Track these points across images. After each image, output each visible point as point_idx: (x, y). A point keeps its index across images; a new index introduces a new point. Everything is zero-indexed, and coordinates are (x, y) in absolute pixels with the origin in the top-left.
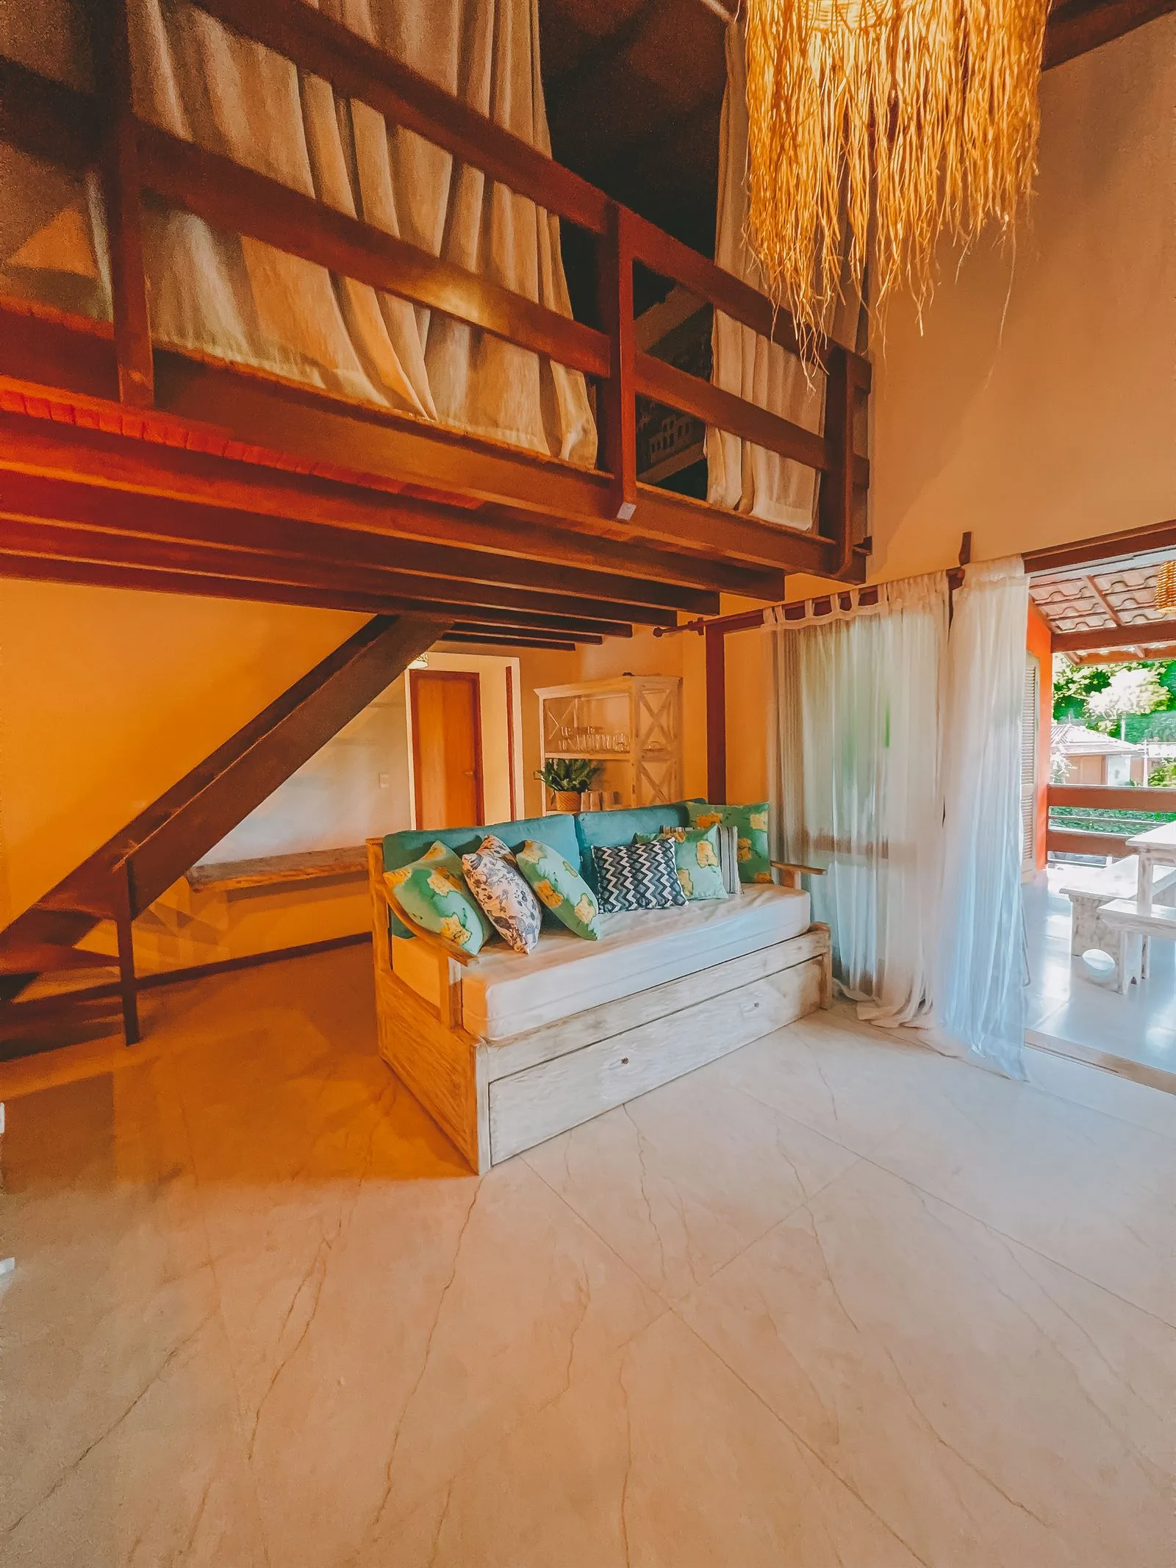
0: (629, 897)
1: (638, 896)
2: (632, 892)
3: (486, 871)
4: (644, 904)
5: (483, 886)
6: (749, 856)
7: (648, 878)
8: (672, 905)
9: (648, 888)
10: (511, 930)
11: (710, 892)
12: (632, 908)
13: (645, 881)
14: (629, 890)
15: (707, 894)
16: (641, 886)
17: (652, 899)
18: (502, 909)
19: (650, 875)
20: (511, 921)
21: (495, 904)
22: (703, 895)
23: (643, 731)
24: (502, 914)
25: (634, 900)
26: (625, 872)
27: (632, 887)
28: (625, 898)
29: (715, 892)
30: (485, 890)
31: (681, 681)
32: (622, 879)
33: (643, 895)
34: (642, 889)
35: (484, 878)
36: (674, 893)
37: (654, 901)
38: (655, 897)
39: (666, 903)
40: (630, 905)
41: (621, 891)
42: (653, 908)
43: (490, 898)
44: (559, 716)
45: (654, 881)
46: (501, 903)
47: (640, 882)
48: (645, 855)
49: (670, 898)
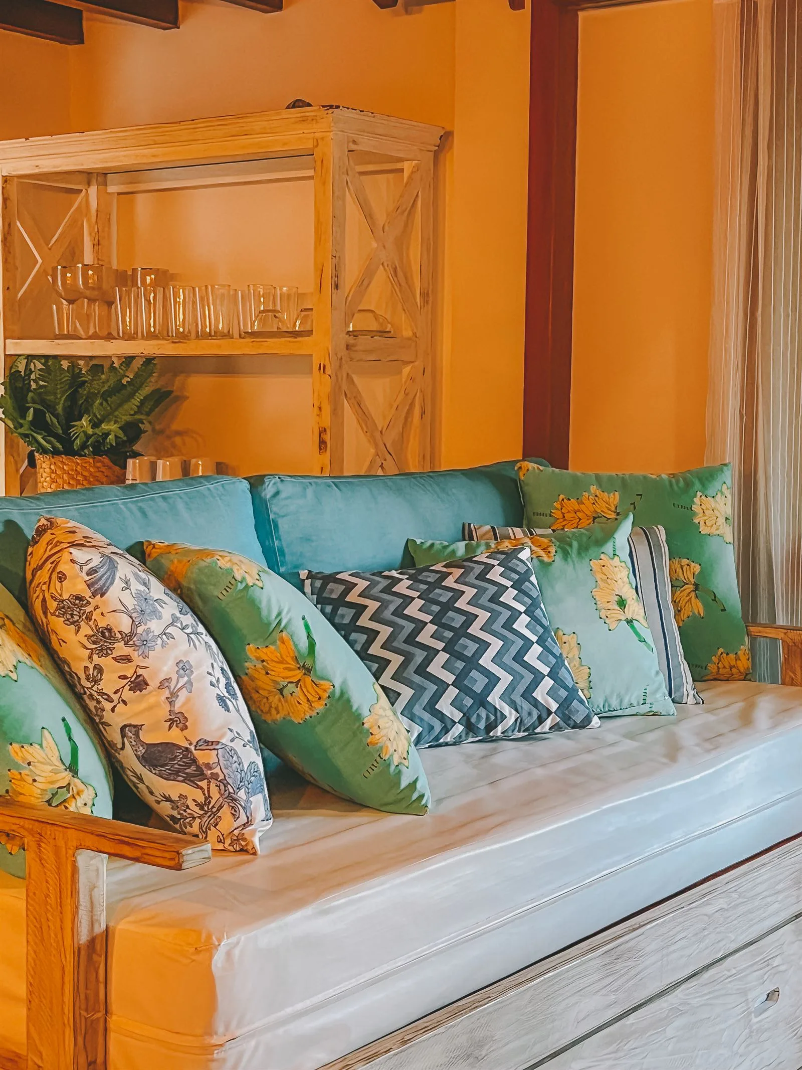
0: (444, 705)
1: (468, 702)
2: (452, 692)
3: (130, 603)
4: (482, 725)
5: (120, 649)
6: (698, 607)
7: (491, 653)
8: (555, 728)
9: (494, 680)
10: (203, 784)
11: (634, 696)
12: (449, 738)
13: (485, 661)
14: (443, 687)
15: (625, 703)
16: (474, 674)
17: (507, 710)
18: (178, 720)
19: (496, 644)
20: (202, 757)
21: (157, 705)
22: (614, 703)
23: (351, 276)
24: (175, 736)
25: (457, 716)
26: (424, 638)
27: (449, 678)
28: (431, 707)
29: (645, 694)
30: (127, 659)
31: (446, 137)
32: (419, 656)
33: (481, 701)
34: (479, 683)
35: (124, 624)
36: (563, 693)
37: (511, 716)
38: (514, 705)
39: (541, 720)
40: (445, 730)
41: (419, 690)
42: (505, 737)
43: (139, 684)
44: (42, 235)
45: (508, 659)
46: (171, 700)
47: (472, 663)
48: (470, 592)
49: (554, 706)
